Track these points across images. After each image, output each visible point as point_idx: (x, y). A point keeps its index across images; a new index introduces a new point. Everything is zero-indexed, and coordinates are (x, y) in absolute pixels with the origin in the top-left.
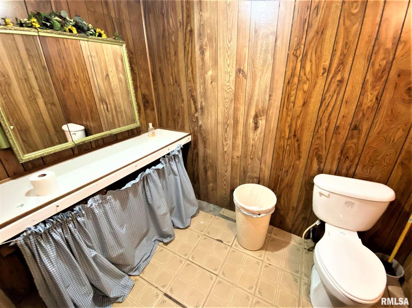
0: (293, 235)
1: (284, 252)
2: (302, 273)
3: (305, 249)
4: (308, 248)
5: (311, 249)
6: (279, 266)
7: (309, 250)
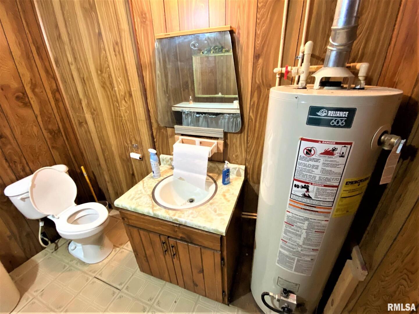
0: (33, 258)
1: (41, 272)
2: (68, 264)
3: (52, 252)
4: (54, 250)
5: (56, 248)
6: (50, 281)
7: (56, 250)
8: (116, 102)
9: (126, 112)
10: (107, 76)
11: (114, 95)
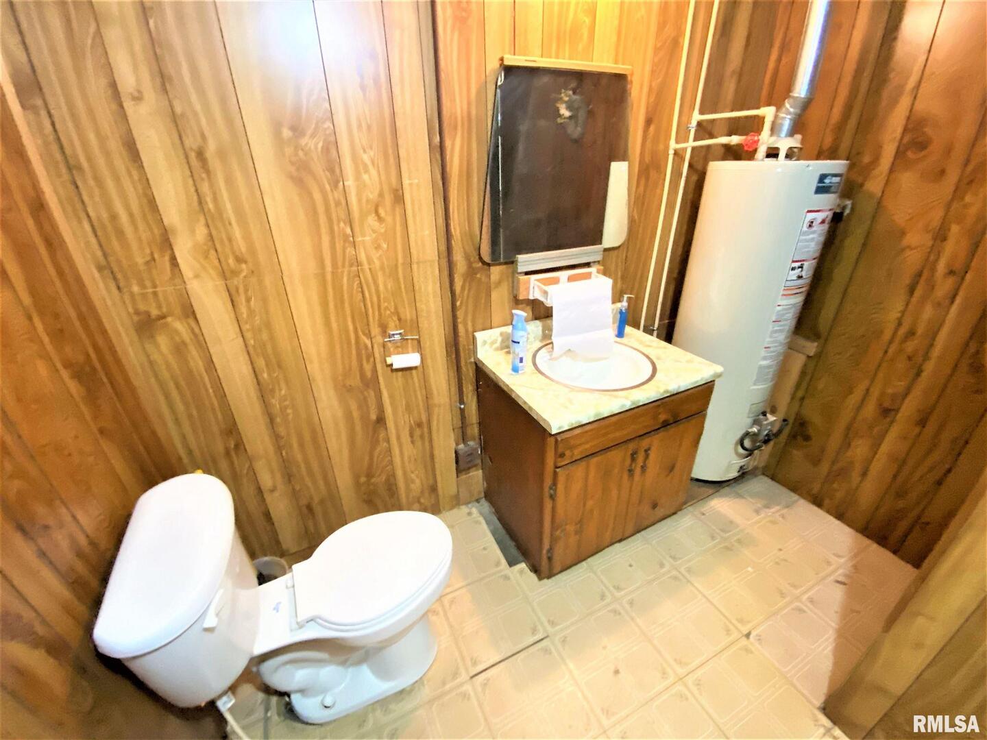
8: (342, 225)
9: (378, 247)
10: (320, 145)
11: (338, 204)
